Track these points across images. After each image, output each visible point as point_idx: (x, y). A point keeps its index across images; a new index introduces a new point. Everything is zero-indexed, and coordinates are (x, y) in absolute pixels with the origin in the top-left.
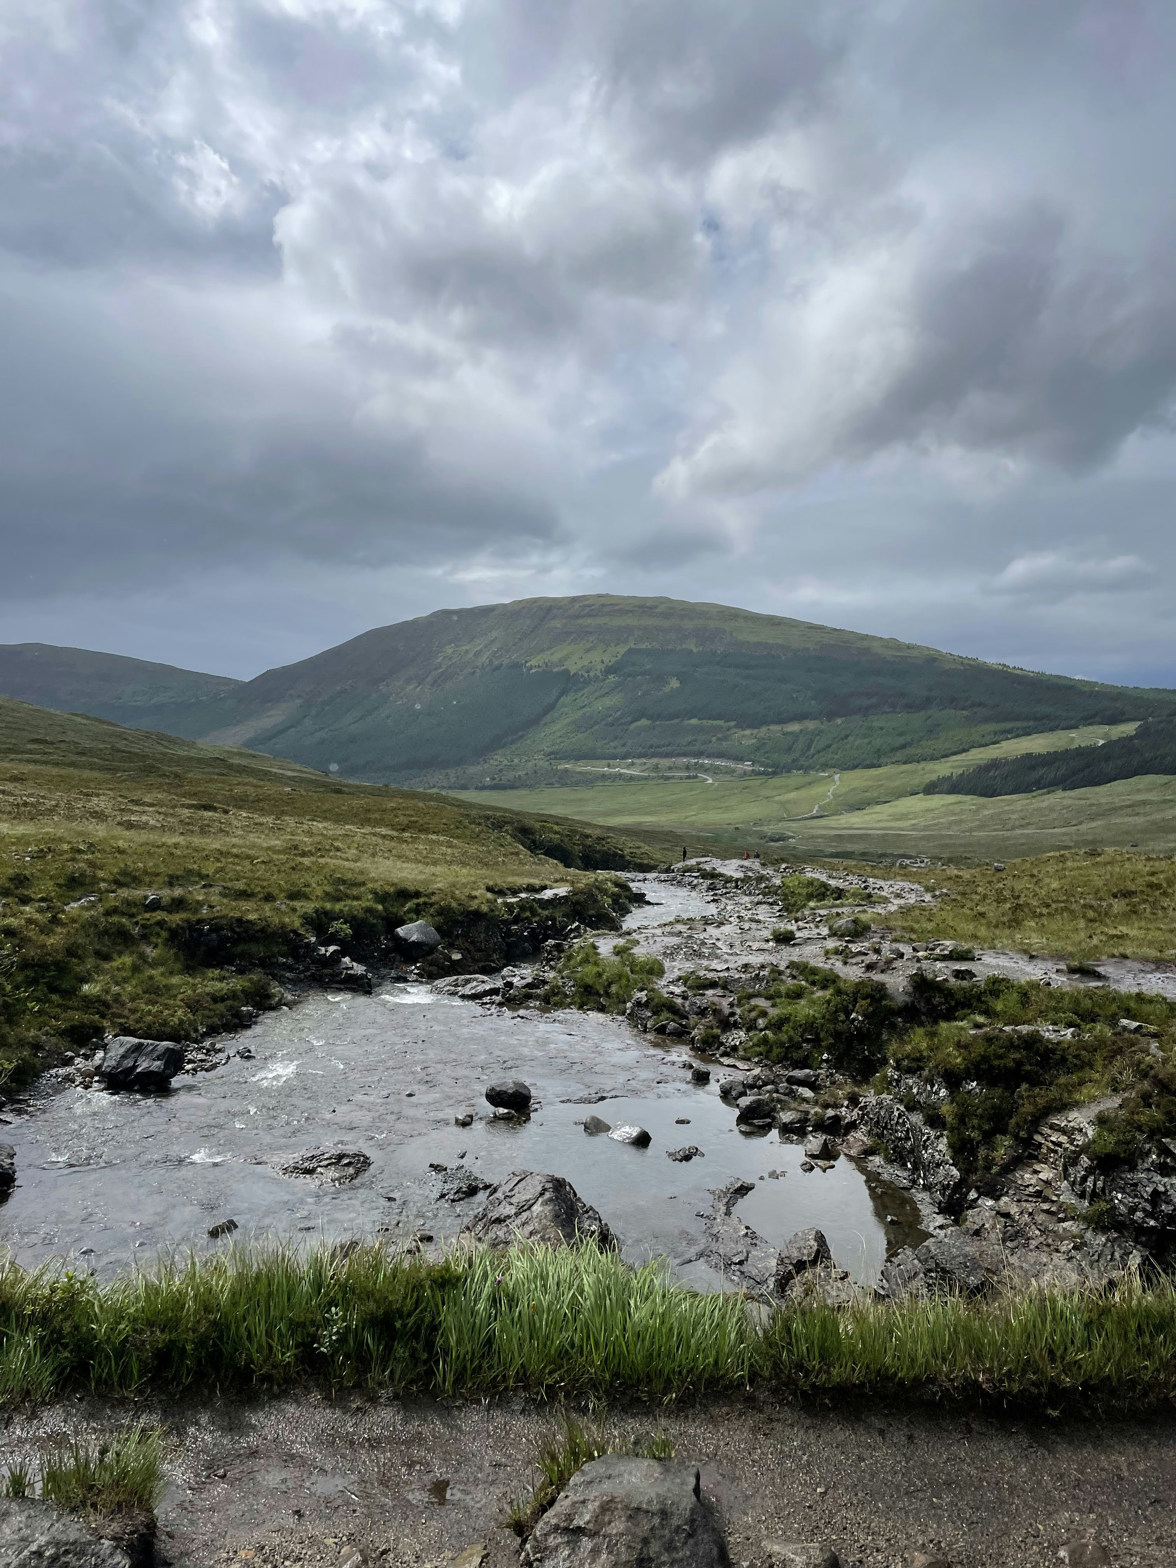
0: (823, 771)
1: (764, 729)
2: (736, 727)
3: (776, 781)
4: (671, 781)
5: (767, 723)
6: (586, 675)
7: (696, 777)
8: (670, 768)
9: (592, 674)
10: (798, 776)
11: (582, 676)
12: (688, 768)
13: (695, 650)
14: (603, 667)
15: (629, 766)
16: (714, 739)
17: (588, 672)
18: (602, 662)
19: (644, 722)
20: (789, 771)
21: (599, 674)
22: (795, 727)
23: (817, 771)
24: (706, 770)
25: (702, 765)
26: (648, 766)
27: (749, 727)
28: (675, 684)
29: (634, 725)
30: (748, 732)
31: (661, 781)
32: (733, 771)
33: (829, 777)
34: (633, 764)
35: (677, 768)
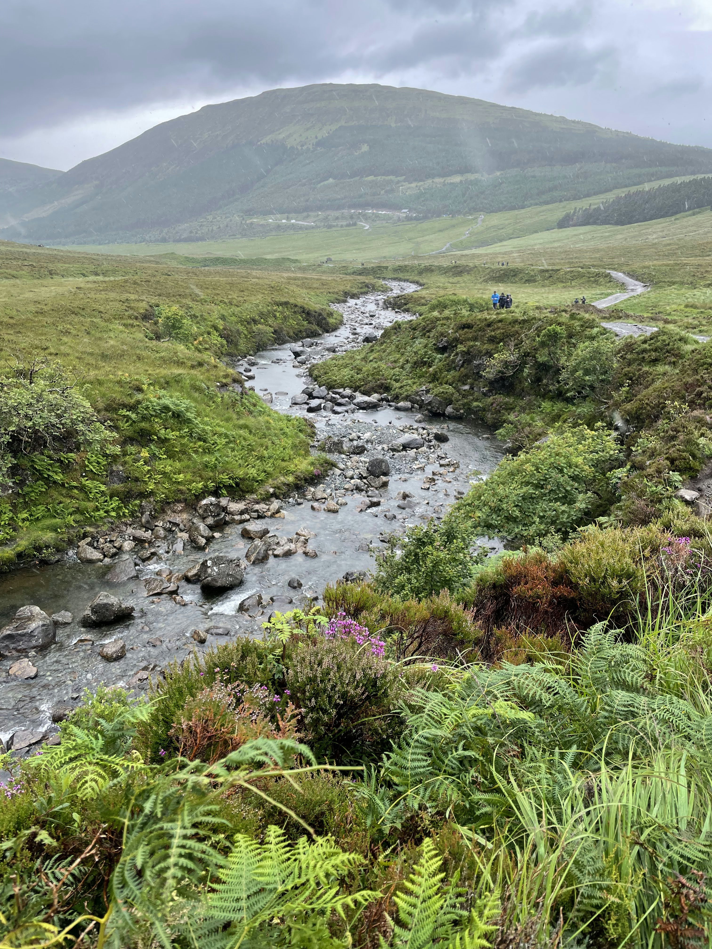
0: (471, 214)
1: (430, 181)
2: (404, 181)
3: (426, 225)
4: (334, 229)
5: (433, 176)
6: (299, 148)
7: (355, 224)
8: (337, 218)
9: (305, 148)
10: (445, 220)
11: (297, 149)
12: (352, 217)
13: (393, 125)
14: (315, 141)
15: (304, 219)
16: (383, 192)
17: (302, 146)
18: (316, 137)
19: (331, 180)
20: (439, 216)
21: (311, 147)
22: (457, 179)
23: (464, 215)
24: (366, 218)
25: (365, 215)
26: (320, 217)
27: (415, 180)
28: (365, 148)
29: (322, 184)
30: (413, 185)
31: (325, 229)
32: (390, 218)
33: (474, 219)
34: (308, 216)
35: (343, 218)
